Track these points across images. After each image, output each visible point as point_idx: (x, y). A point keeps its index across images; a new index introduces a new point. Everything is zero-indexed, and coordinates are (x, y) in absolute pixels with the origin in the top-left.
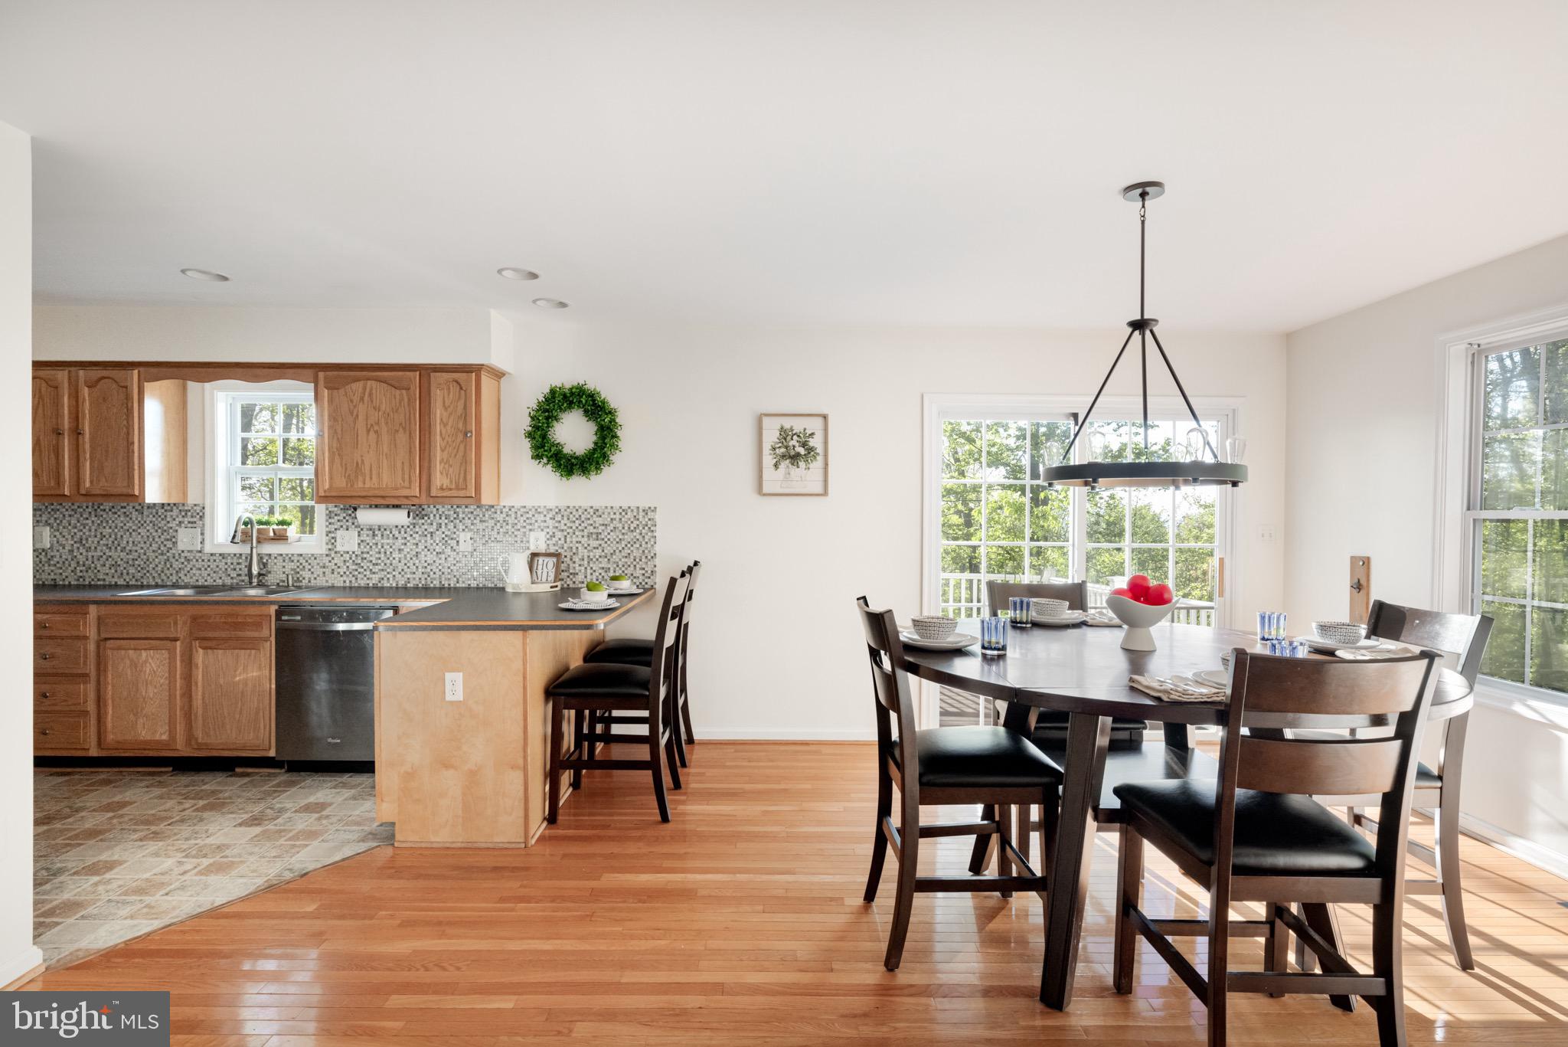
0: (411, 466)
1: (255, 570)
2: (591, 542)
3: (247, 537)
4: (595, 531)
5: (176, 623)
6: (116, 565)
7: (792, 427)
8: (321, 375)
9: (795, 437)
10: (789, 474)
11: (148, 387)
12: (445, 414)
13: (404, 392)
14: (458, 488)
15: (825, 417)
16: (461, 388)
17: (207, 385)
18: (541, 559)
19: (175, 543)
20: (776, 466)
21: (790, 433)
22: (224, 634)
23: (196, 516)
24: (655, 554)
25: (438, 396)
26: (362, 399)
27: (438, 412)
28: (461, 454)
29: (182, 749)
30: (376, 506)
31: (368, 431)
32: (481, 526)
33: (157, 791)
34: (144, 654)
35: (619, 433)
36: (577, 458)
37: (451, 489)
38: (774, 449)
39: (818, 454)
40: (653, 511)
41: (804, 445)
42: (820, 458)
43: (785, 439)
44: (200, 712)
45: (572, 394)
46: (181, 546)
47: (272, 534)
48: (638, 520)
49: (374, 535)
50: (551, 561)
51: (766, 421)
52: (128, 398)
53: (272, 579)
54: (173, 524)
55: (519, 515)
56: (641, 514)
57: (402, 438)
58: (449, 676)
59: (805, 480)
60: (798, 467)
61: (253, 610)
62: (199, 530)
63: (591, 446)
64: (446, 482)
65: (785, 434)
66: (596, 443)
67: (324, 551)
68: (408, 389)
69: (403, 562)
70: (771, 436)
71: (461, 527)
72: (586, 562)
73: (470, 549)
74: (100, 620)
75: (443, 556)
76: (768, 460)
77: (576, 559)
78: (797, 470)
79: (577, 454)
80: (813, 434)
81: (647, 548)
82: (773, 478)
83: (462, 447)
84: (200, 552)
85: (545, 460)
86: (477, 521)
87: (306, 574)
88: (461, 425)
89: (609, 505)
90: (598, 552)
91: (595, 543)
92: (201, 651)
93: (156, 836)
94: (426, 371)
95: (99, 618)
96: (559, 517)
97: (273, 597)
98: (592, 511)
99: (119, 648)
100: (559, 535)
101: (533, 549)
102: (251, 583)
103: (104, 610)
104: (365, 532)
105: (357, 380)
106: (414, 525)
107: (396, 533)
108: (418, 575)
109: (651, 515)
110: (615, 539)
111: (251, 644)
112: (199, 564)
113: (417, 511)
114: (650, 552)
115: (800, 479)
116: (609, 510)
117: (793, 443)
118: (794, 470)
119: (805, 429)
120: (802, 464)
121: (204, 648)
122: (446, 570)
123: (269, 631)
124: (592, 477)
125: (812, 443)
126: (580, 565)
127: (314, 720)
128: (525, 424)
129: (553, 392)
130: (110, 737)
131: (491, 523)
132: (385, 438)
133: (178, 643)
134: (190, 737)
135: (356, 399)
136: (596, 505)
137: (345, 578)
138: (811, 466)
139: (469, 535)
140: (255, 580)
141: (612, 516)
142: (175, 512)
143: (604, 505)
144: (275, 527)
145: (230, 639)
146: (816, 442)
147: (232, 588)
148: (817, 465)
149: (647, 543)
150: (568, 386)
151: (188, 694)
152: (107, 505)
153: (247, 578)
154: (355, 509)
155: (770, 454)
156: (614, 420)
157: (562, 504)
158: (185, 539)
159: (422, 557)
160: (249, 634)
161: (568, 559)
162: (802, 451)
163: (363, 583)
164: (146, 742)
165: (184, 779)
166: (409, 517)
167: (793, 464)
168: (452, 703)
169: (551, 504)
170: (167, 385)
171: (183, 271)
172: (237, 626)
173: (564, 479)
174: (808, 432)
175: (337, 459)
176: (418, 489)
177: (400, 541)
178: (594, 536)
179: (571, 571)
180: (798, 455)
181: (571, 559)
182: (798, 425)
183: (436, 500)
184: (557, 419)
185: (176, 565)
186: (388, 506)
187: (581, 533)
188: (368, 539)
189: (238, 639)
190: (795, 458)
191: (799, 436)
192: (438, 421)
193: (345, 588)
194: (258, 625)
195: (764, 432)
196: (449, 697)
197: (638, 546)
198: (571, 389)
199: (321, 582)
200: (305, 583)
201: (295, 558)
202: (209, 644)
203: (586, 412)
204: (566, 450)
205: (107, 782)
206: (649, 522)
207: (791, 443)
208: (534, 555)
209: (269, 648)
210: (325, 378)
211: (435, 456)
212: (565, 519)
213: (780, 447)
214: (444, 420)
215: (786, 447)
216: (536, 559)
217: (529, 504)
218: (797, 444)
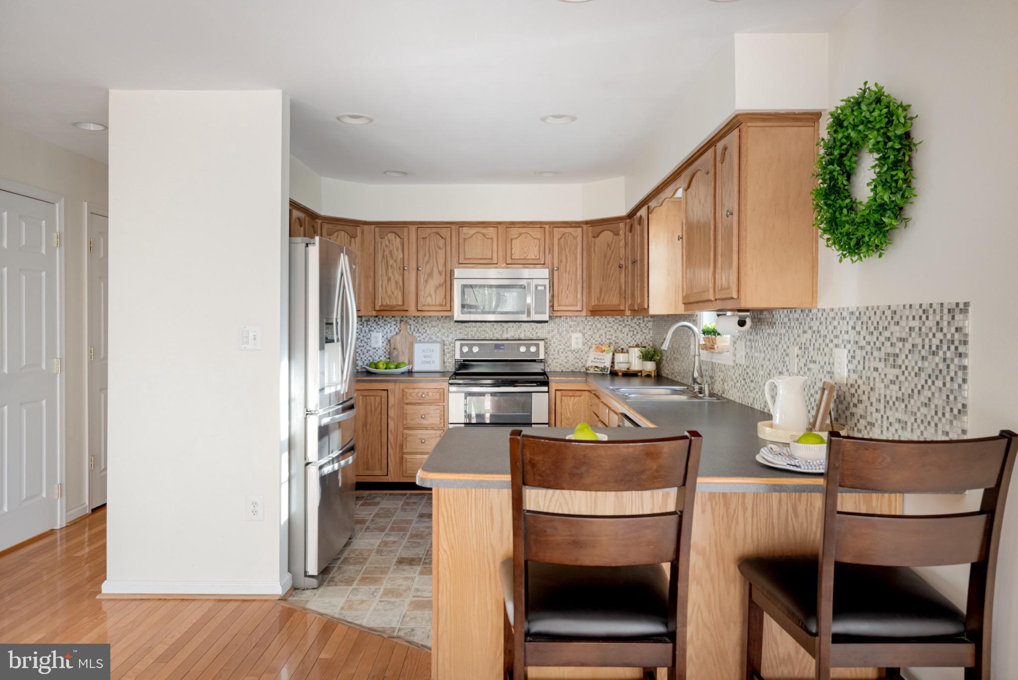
0: (711, 264)
12: (724, 193)
13: (709, 175)
16: (730, 155)
25: (720, 172)
27: (720, 192)
28: (730, 243)
31: (697, 229)
37: (725, 289)
48: (941, 329)
52: (644, 229)
56: (946, 318)
57: (708, 232)
64: (724, 281)
68: (710, 172)
72: (882, 406)
77: (873, 397)
81: (952, 389)
83: (731, 233)
91: (892, 373)
94: (715, 144)
96: (858, 326)
100: (858, 355)
105: (694, 175)
109: (958, 319)
110: (913, 369)
126: (877, 410)
135: (694, 193)
141: (911, 323)
149: (952, 379)
169: (853, 305)
176: (712, 291)
181: (869, 398)
192: (720, 204)
197: (940, 385)
206: (957, 336)
210: (684, 179)
211: (719, 247)
212: (865, 328)
214: (723, 201)
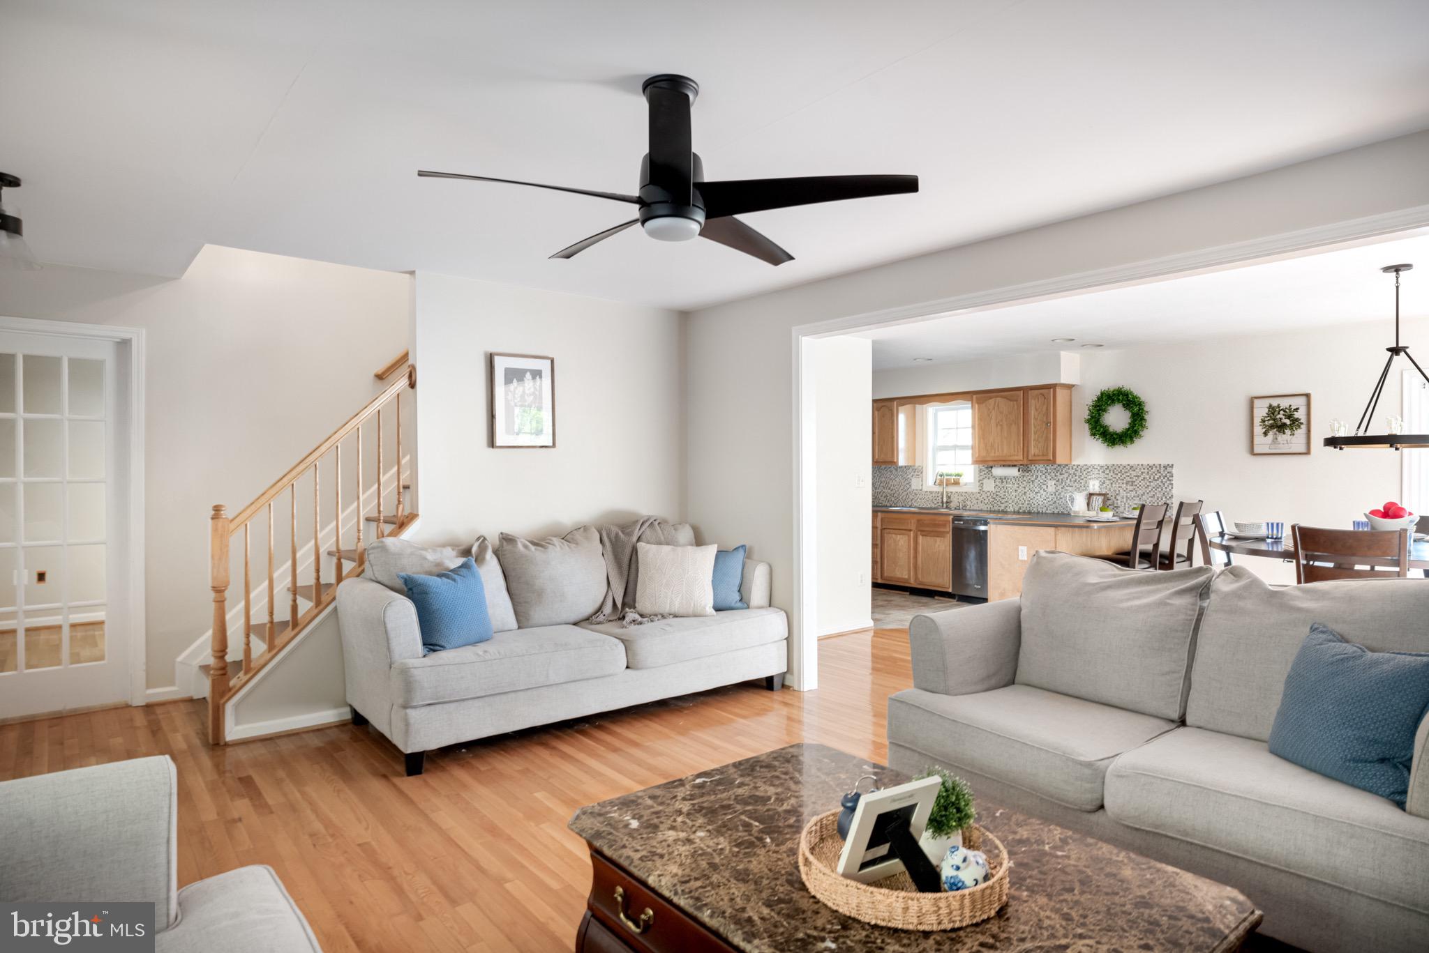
0: (1019, 443)
1: (945, 500)
2: (1128, 487)
3: (941, 484)
4: (1131, 480)
5: (911, 522)
6: (886, 496)
7: (1279, 405)
8: (974, 396)
9: (1282, 412)
10: (1276, 439)
11: (900, 408)
12: (1036, 414)
13: (1015, 403)
14: (1043, 455)
15: (1308, 396)
16: (1045, 398)
17: (924, 406)
18: (1095, 497)
19: (910, 486)
20: (1265, 434)
21: (1277, 409)
22: (931, 529)
23: (919, 472)
24: (1172, 496)
25: (1033, 403)
26: (994, 408)
27: (1033, 412)
28: (1044, 435)
29: (913, 584)
30: (1004, 466)
31: (997, 425)
32: (1061, 477)
33: (904, 599)
34: (899, 536)
35: (1146, 417)
36: (1117, 434)
37: (1039, 456)
38: (1264, 421)
39: (1302, 423)
40: (1170, 467)
41: (1289, 417)
42: (1304, 427)
43: (1273, 414)
44: (920, 566)
45: (1114, 395)
46: (913, 487)
47: (953, 481)
48: (1160, 473)
49: (1002, 482)
50: (1100, 499)
51: (1256, 402)
52: (892, 415)
53: (953, 505)
54: (910, 476)
55: (1083, 471)
56: (1162, 469)
57: (1014, 428)
58: (1020, 548)
59: (1291, 443)
60: (1284, 434)
61: (942, 518)
62: (920, 479)
63: (1127, 426)
64: (1037, 452)
65: (1272, 410)
66: (1130, 424)
67: (977, 491)
68: (1017, 401)
69: (1018, 497)
70: (1261, 411)
71: (1049, 477)
72: (1125, 500)
73: (1054, 491)
74: (882, 520)
75: (1039, 494)
76: (1258, 430)
77: (1118, 497)
78: (1284, 436)
79: (1118, 432)
80: (1298, 409)
81: (1166, 492)
82: (1263, 443)
83: (1045, 432)
84: (921, 490)
85: (1097, 437)
86: (1058, 474)
87: (969, 503)
88: (1045, 419)
89: (1140, 464)
90: (1133, 494)
91: (1131, 488)
92: (921, 537)
93: (903, 610)
94: (1026, 389)
95: (882, 519)
96: (1107, 472)
97: (951, 512)
98: (1129, 467)
99: (889, 533)
100: (1108, 482)
101: (1092, 491)
102: (943, 506)
103: (884, 515)
104: (998, 480)
105: (991, 398)
106: (1023, 476)
107: (1013, 481)
108: (1025, 505)
109: (1169, 469)
110: (1144, 486)
111: (941, 535)
112: (920, 497)
113: (1025, 467)
114: (1168, 494)
115: (1286, 442)
116: (1140, 466)
117: (1280, 416)
118: (1281, 437)
119: (1290, 406)
120: (1288, 432)
121: (923, 535)
122: (1041, 503)
123: (949, 528)
124: (1128, 446)
125: (1296, 415)
126: (1121, 502)
127: (968, 574)
128: (1086, 415)
129: (1102, 394)
130: (886, 574)
131: (1066, 475)
132: (1005, 426)
133: (912, 532)
134: (916, 578)
135: (991, 407)
136: (1132, 463)
137: (987, 506)
138: (1296, 432)
139: (1054, 482)
140: (945, 505)
141: (1142, 470)
142: (911, 469)
143: (1137, 463)
144: (954, 477)
145: (932, 531)
146: (1300, 415)
147: (934, 509)
148: (1301, 432)
149: (1166, 488)
150: (1112, 389)
151: (916, 557)
152: (883, 467)
153: (941, 505)
154: (992, 467)
155: (1261, 425)
156: (1143, 409)
157: (1110, 463)
158: (915, 484)
159: (1027, 494)
160: (942, 530)
161: (1113, 498)
162: (1288, 422)
163: (996, 508)
164: (899, 578)
165: (914, 598)
166: (1019, 471)
167: (1279, 432)
168: (1022, 561)
169: (1102, 463)
170: (908, 407)
171: (915, 360)
172: (938, 525)
173: (1110, 448)
174: (1293, 408)
175: (982, 440)
176: (1022, 456)
177: (1016, 485)
178: (1130, 483)
179: (1115, 505)
180: (1285, 424)
181: (1115, 498)
182: (1284, 403)
183: (1033, 462)
184: (1105, 410)
185: (911, 497)
186: (1009, 466)
187: (1122, 481)
188: (999, 484)
189: (936, 532)
190: (1281, 428)
191: (1285, 411)
192: (1033, 417)
193: (987, 511)
194: (944, 525)
195: (1255, 410)
196: (1020, 558)
197: (1160, 490)
198: (1113, 391)
199: (976, 507)
200: (968, 507)
201: (964, 494)
202: (925, 533)
203: (1124, 405)
204: (1111, 430)
205: (884, 594)
206: (1168, 474)
207: (1278, 417)
208: (1091, 495)
209: (949, 538)
210: (977, 398)
211: (1031, 437)
212: (1112, 472)
213: (1268, 420)
214: (1036, 417)
215: (1274, 420)
216: (1092, 497)
217: (1089, 464)
218: (1284, 417)
